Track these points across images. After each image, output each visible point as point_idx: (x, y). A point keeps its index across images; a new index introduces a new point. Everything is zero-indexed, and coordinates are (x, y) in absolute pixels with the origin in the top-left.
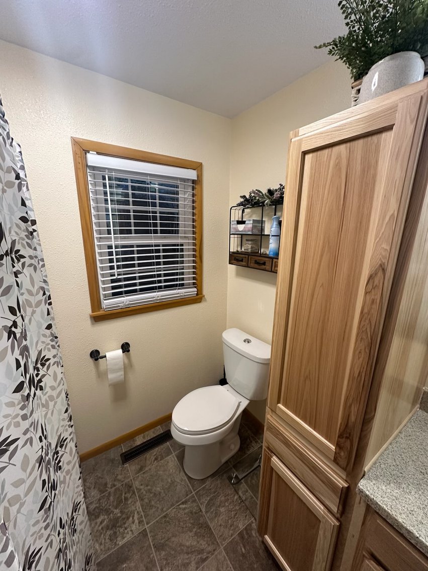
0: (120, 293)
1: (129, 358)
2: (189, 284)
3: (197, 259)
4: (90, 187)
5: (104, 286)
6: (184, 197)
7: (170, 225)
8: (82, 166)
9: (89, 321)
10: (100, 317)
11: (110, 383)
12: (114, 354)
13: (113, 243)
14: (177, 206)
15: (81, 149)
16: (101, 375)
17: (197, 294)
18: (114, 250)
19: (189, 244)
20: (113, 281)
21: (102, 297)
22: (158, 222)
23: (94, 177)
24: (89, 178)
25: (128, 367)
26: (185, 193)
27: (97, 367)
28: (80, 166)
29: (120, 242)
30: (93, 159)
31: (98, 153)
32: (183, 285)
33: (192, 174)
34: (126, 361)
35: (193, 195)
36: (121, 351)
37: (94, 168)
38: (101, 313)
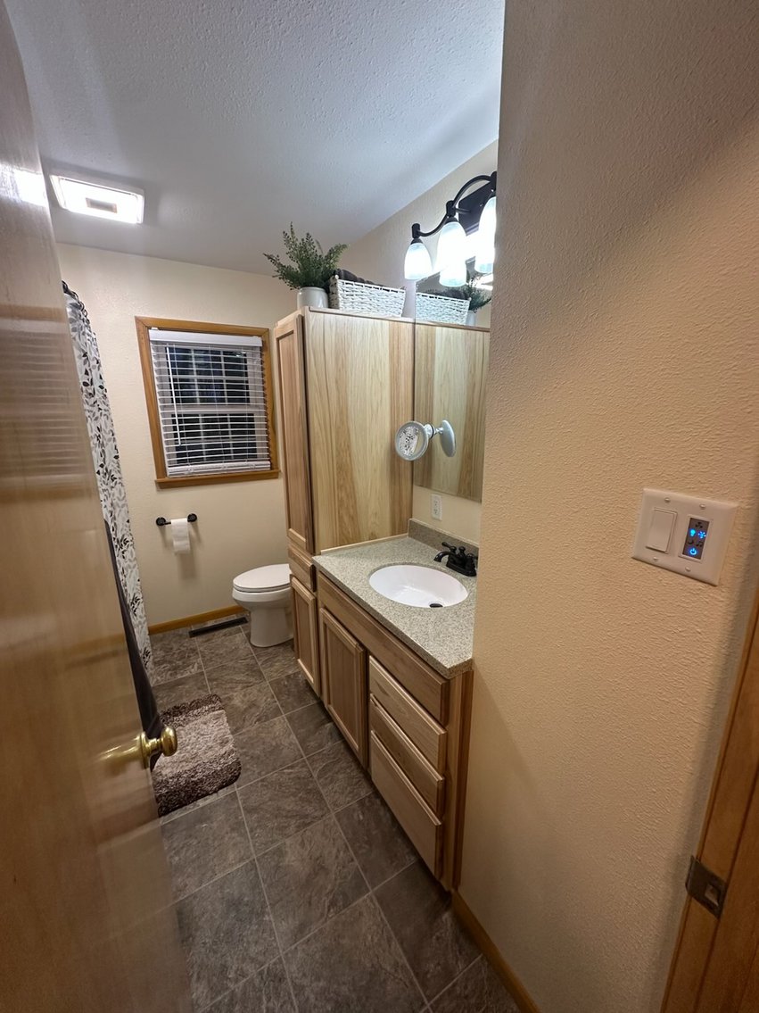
0: (185, 461)
1: (196, 528)
2: (263, 456)
3: (270, 430)
4: (153, 359)
5: (169, 453)
6: (253, 365)
7: (238, 393)
8: (144, 341)
9: (154, 487)
10: (165, 484)
11: (176, 550)
12: (179, 522)
13: (175, 412)
14: (246, 375)
15: (144, 326)
16: (167, 545)
17: (271, 468)
18: (176, 418)
19: (260, 413)
20: (177, 449)
21: (167, 465)
22: (225, 390)
23: (157, 350)
24: (152, 351)
25: (195, 540)
26: (253, 360)
27: (163, 533)
28: (143, 341)
29: (183, 411)
30: (155, 334)
31: (160, 329)
32: (255, 456)
33: (256, 341)
34: (193, 534)
35: (262, 362)
36: (186, 520)
37: (156, 342)
38: (166, 479)
